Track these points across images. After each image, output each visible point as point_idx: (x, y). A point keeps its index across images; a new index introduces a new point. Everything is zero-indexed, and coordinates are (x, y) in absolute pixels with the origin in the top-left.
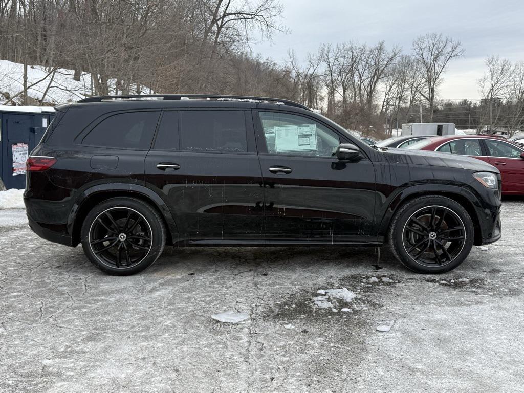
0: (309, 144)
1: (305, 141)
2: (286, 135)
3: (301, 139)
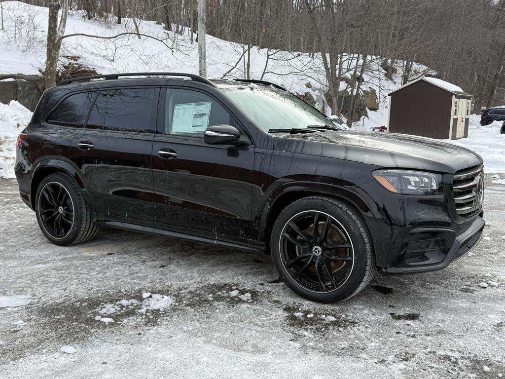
0: (201, 126)
1: (199, 121)
2: (184, 115)
3: (195, 120)
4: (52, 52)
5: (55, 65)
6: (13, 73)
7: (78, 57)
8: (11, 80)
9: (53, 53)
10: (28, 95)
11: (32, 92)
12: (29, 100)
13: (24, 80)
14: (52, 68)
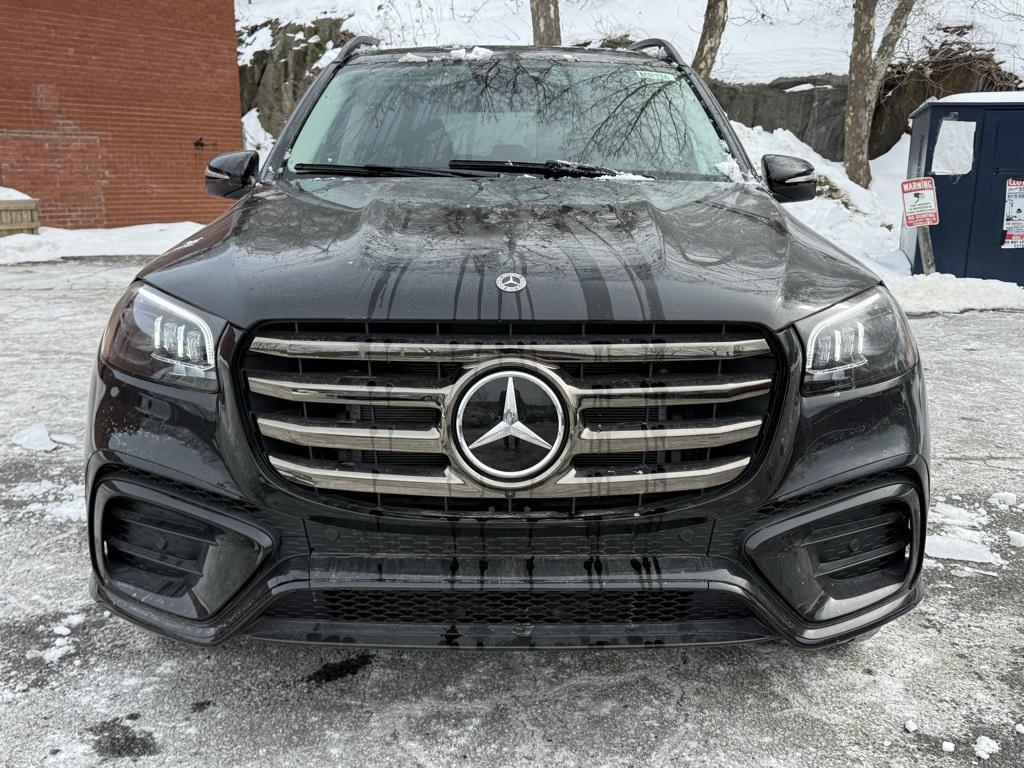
4: (862, 21)
5: (868, 49)
6: (815, 74)
7: (970, 27)
8: (808, 87)
9: (863, 23)
10: (829, 117)
11: (836, 112)
12: (828, 129)
13: (829, 87)
14: (859, 57)
